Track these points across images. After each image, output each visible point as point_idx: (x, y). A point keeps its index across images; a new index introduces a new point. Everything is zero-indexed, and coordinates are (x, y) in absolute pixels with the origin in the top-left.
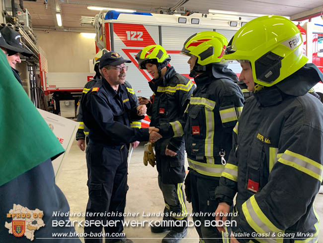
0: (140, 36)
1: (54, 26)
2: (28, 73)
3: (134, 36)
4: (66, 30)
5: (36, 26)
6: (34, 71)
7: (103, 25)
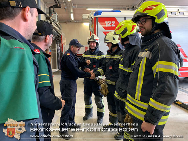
0: (113, 24)
1: (70, 20)
2: (56, 45)
3: (110, 24)
4: (75, 22)
5: (60, 20)
6: (59, 44)
7: (93, 19)
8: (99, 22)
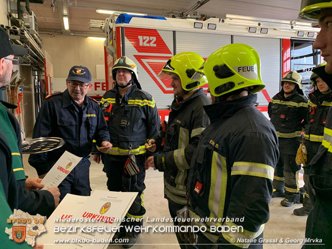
0: (153, 42)
1: (61, 30)
2: (33, 78)
3: (146, 41)
5: (42, 29)
6: (38, 76)
8: (126, 36)
